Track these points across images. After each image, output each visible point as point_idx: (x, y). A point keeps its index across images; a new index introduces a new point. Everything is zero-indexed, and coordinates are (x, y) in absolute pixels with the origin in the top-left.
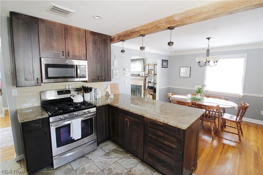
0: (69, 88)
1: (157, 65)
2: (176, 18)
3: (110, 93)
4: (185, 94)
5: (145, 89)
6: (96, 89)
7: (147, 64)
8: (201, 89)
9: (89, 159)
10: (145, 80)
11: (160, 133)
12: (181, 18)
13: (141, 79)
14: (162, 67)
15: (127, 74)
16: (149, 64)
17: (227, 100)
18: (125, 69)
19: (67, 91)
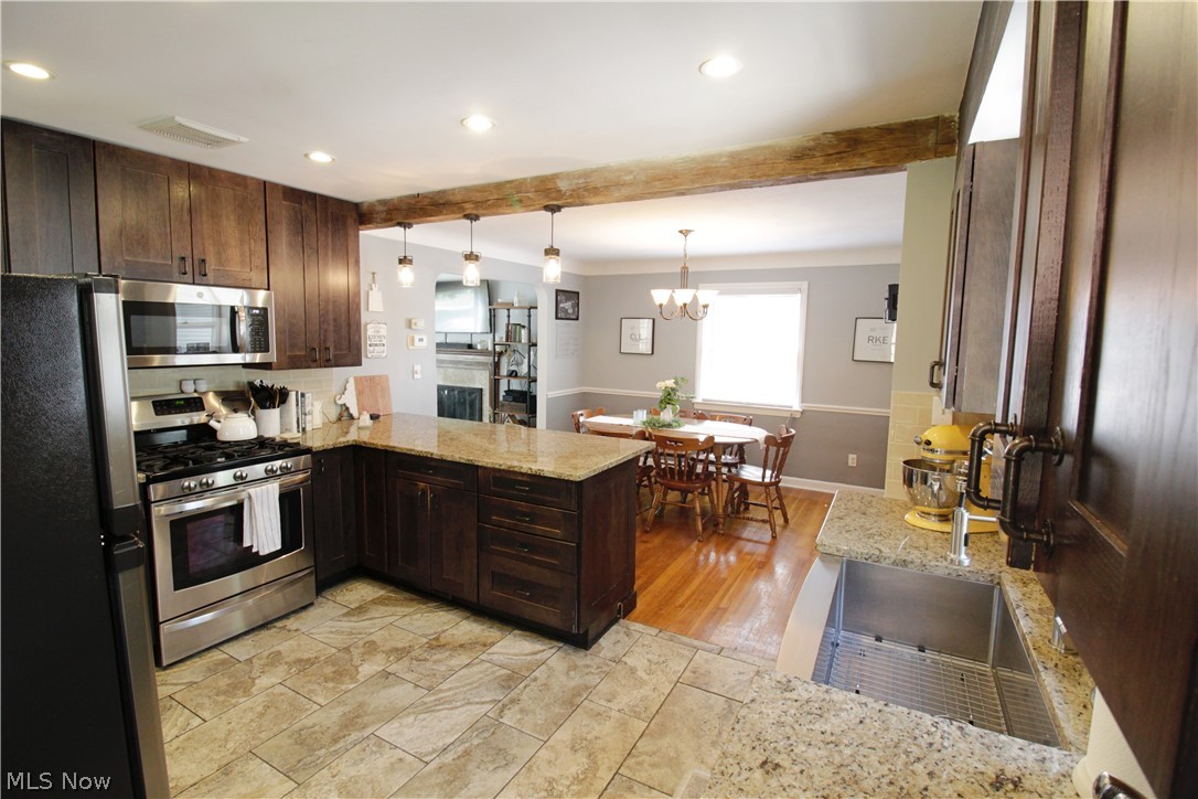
0: (195, 391)
1: (536, 308)
2: (563, 185)
3: (354, 411)
4: (628, 413)
5: (495, 403)
6: (303, 395)
7: (502, 304)
8: (673, 389)
9: (289, 631)
10: (497, 366)
11: (522, 506)
12: (574, 187)
13: (479, 364)
14: (557, 318)
15: (421, 340)
16: (507, 304)
17: (750, 424)
18: (413, 321)
19: (188, 400)
